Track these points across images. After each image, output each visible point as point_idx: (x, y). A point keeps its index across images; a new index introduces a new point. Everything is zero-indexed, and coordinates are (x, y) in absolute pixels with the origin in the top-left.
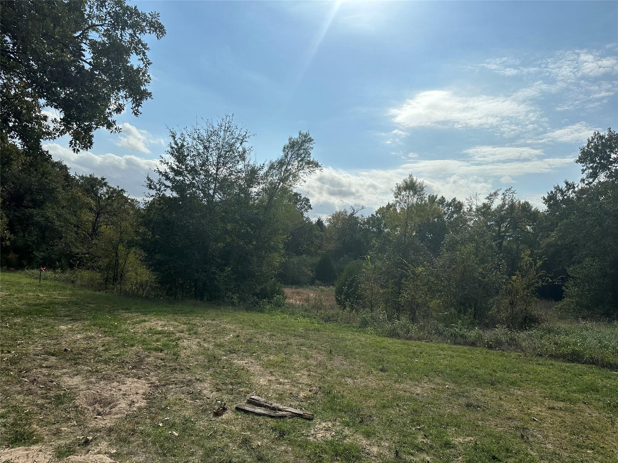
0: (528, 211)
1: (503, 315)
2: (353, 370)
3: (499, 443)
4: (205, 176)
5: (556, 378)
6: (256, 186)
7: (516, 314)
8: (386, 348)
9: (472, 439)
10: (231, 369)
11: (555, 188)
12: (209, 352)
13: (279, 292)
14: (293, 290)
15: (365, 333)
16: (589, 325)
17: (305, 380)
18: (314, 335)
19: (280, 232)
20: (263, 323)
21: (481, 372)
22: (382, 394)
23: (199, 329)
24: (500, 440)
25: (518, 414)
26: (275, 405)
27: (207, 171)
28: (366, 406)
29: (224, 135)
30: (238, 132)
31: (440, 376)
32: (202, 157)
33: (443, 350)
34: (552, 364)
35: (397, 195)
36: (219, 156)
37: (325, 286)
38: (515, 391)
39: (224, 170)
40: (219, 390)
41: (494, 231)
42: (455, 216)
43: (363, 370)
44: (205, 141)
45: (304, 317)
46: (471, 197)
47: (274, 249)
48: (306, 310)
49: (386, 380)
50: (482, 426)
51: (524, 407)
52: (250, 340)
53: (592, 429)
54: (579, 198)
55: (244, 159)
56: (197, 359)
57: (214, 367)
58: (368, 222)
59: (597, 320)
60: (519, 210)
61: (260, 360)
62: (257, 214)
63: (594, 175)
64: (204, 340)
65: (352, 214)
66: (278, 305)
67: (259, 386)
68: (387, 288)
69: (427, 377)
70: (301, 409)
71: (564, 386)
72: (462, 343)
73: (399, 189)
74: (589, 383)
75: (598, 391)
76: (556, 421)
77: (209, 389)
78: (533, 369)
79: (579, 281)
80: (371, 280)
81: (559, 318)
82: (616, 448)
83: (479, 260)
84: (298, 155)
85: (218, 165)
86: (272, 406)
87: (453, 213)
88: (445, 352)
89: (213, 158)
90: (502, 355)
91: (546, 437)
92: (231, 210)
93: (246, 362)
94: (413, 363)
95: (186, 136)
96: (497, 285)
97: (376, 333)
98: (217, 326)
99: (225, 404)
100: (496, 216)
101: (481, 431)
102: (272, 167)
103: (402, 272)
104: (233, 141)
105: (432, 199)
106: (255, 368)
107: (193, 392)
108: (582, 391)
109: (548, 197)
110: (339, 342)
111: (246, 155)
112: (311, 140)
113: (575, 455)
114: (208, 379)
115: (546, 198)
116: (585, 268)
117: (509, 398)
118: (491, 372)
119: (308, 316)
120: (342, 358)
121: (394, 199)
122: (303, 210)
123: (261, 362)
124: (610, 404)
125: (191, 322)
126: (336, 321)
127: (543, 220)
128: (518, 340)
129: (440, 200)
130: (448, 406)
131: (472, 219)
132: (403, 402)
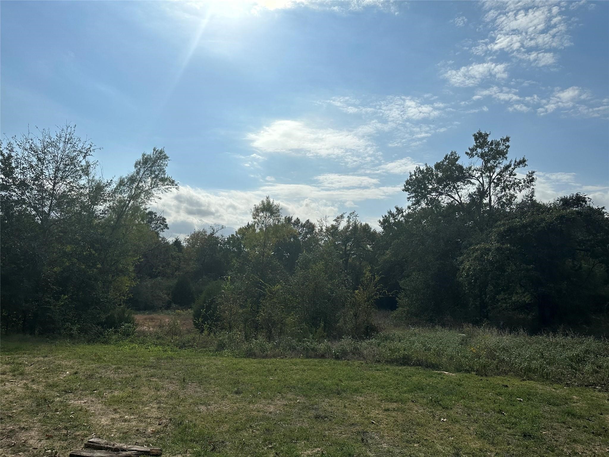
0: (368, 232)
1: (349, 326)
2: (207, 396)
3: (343, 449)
4: (38, 191)
5: (391, 381)
6: (102, 204)
7: (359, 324)
8: (242, 370)
9: (319, 450)
10: (66, 411)
11: (388, 212)
12: (38, 395)
13: (128, 320)
14: (145, 317)
15: (222, 356)
16: (417, 331)
17: (155, 413)
18: (167, 364)
19: (130, 253)
20: (107, 356)
21: (328, 383)
22: (236, 417)
23: (27, 368)
24: (344, 446)
25: (359, 419)
26: (118, 445)
27: (41, 186)
28: (219, 432)
29: (64, 147)
30: (81, 145)
31: (292, 392)
32: (35, 170)
33: (296, 364)
34: (387, 369)
35: (255, 216)
36: (57, 169)
37: (182, 309)
38: (358, 398)
39: (63, 185)
40: (49, 438)
41: (341, 250)
42: (309, 236)
43: (218, 395)
44: (40, 153)
45: (156, 345)
46: (321, 219)
47: (123, 272)
48: (158, 338)
49: (241, 402)
50: (329, 436)
51: (365, 412)
52: (91, 376)
53: (418, 424)
54: (407, 222)
55: (87, 174)
56: (23, 404)
57: (44, 412)
58: (228, 242)
59: (423, 326)
60: (361, 231)
61: (102, 398)
62: (102, 234)
63: (418, 202)
64: (33, 381)
65: (212, 234)
66: (127, 334)
67: (100, 426)
68: (246, 307)
69: (280, 393)
70: (148, 446)
71: (397, 388)
72: (313, 356)
73: (257, 210)
74: (416, 383)
75: (423, 390)
76: (390, 421)
77: (37, 438)
78: (373, 375)
79: (408, 292)
80: (230, 302)
81: (394, 326)
82: (436, 439)
83: (328, 277)
84: (152, 172)
85: (55, 179)
86: (115, 447)
87: (307, 233)
88: (297, 367)
89: (49, 171)
90: (347, 365)
91: (382, 437)
92: (71, 230)
93: (85, 401)
94: (267, 381)
95: (15, 145)
96: (343, 299)
97: (233, 355)
98: (50, 362)
99: (56, 453)
100: (342, 236)
101: (328, 440)
102: (121, 183)
103: (260, 291)
104: (75, 154)
105: (289, 220)
106: (96, 407)
107: (15, 444)
108: (410, 391)
109: (383, 220)
110: (194, 369)
111: (91, 170)
112: (166, 157)
113: (405, 450)
114: (36, 426)
115: (382, 221)
116: (413, 281)
117: (352, 405)
118: (338, 382)
119: (161, 344)
120: (196, 385)
121: (253, 220)
122: (158, 229)
123: (104, 400)
124: (431, 400)
125: (16, 361)
126: (192, 346)
127: (380, 240)
128: (361, 349)
129: (295, 221)
130: (299, 421)
131: (323, 239)
132: (256, 422)
